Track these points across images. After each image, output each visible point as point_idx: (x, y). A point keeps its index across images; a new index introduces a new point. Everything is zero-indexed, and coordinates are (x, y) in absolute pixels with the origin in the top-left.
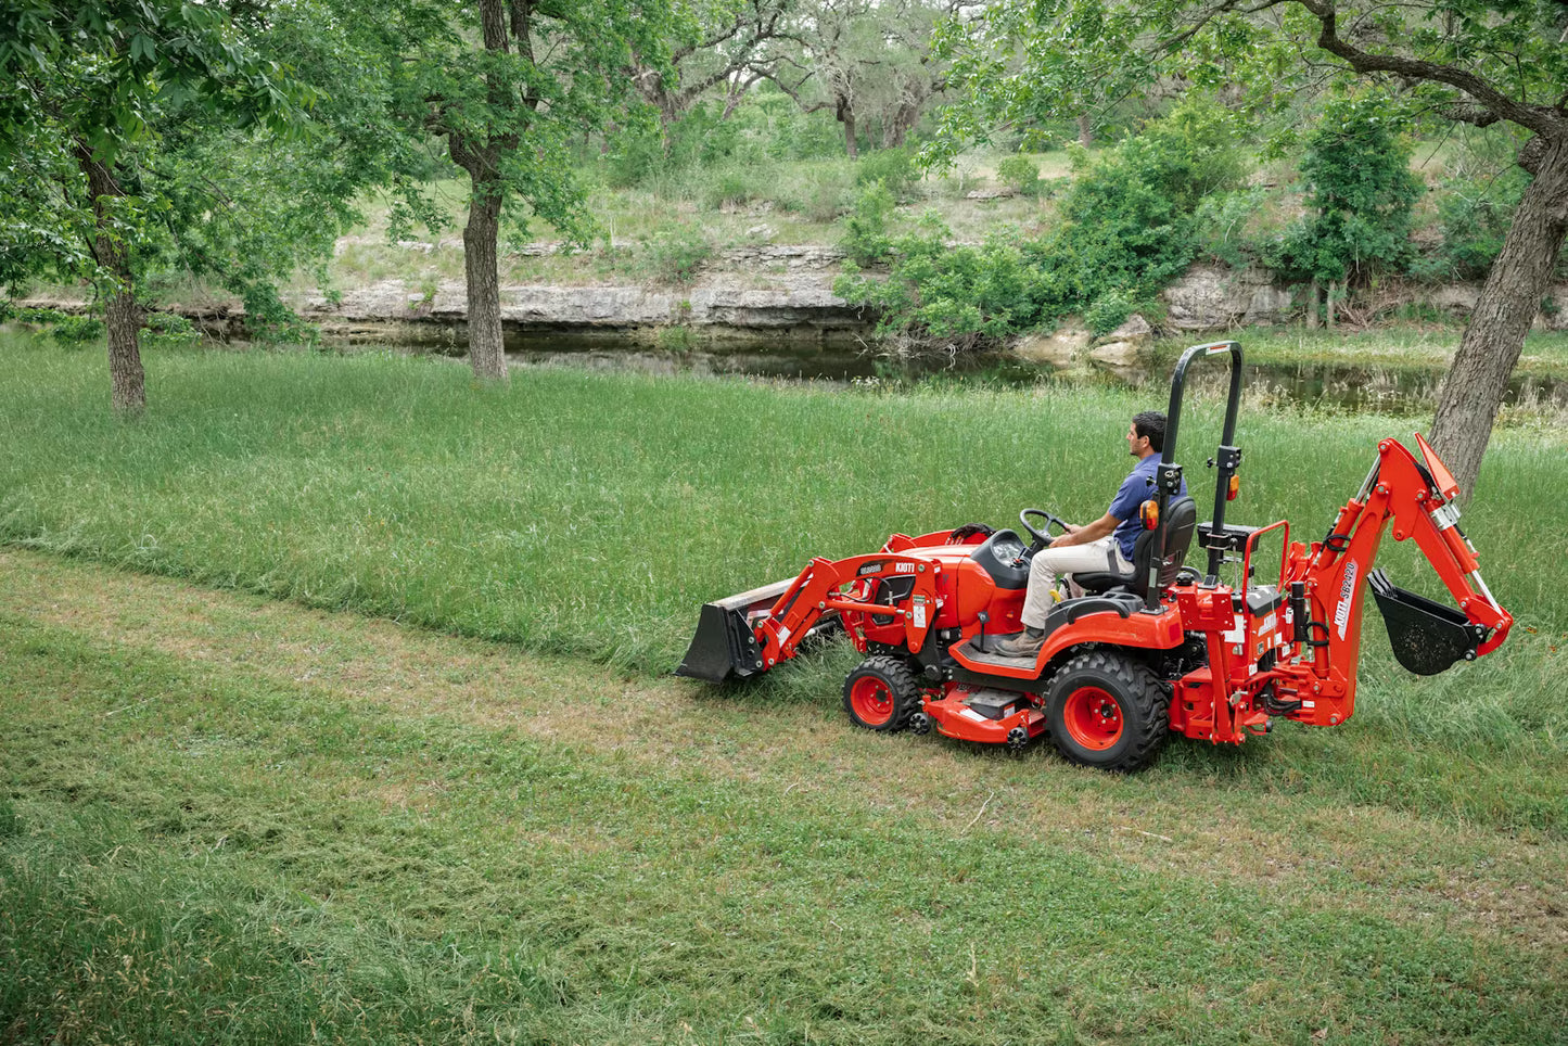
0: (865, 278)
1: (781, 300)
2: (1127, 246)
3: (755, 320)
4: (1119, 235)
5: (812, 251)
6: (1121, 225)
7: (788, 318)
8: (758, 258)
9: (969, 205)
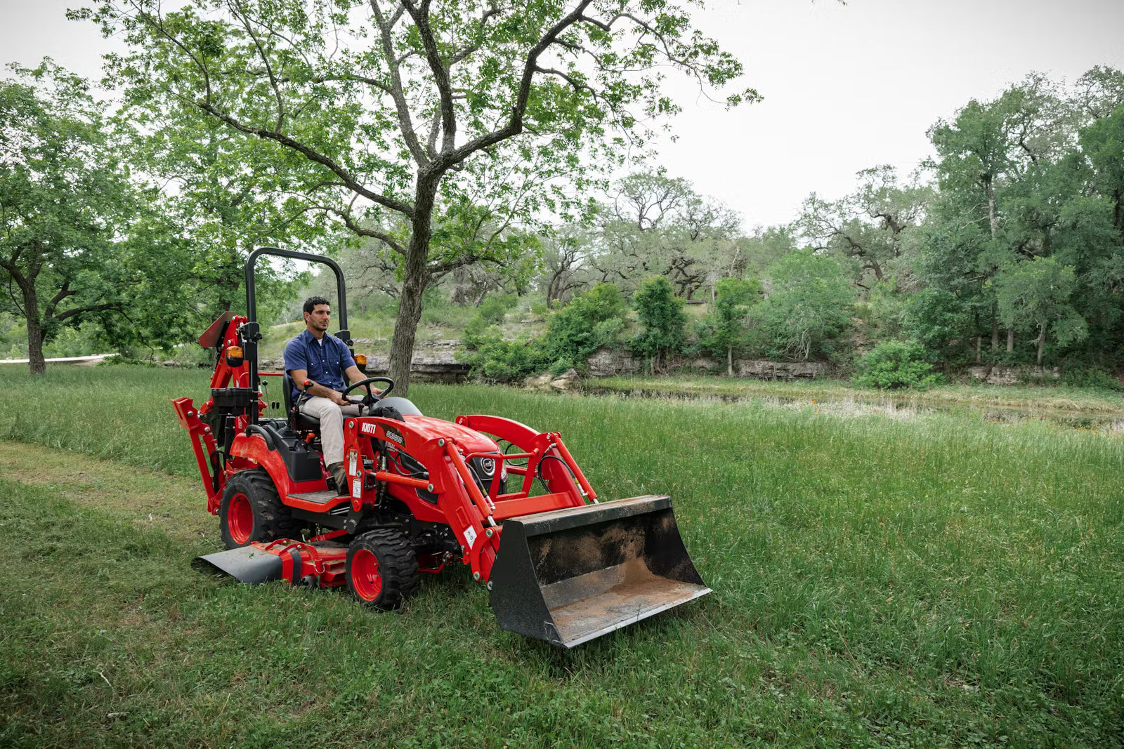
0: (468, 353)
1: (438, 361)
2: (572, 341)
3: (429, 370)
4: (569, 336)
5: (452, 342)
6: (569, 332)
7: (441, 369)
8: (432, 346)
9: (521, 325)
